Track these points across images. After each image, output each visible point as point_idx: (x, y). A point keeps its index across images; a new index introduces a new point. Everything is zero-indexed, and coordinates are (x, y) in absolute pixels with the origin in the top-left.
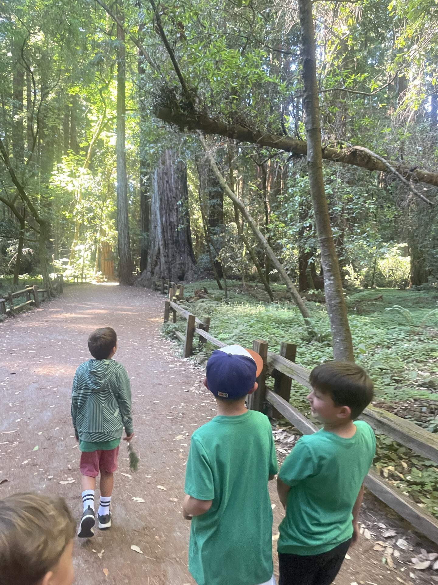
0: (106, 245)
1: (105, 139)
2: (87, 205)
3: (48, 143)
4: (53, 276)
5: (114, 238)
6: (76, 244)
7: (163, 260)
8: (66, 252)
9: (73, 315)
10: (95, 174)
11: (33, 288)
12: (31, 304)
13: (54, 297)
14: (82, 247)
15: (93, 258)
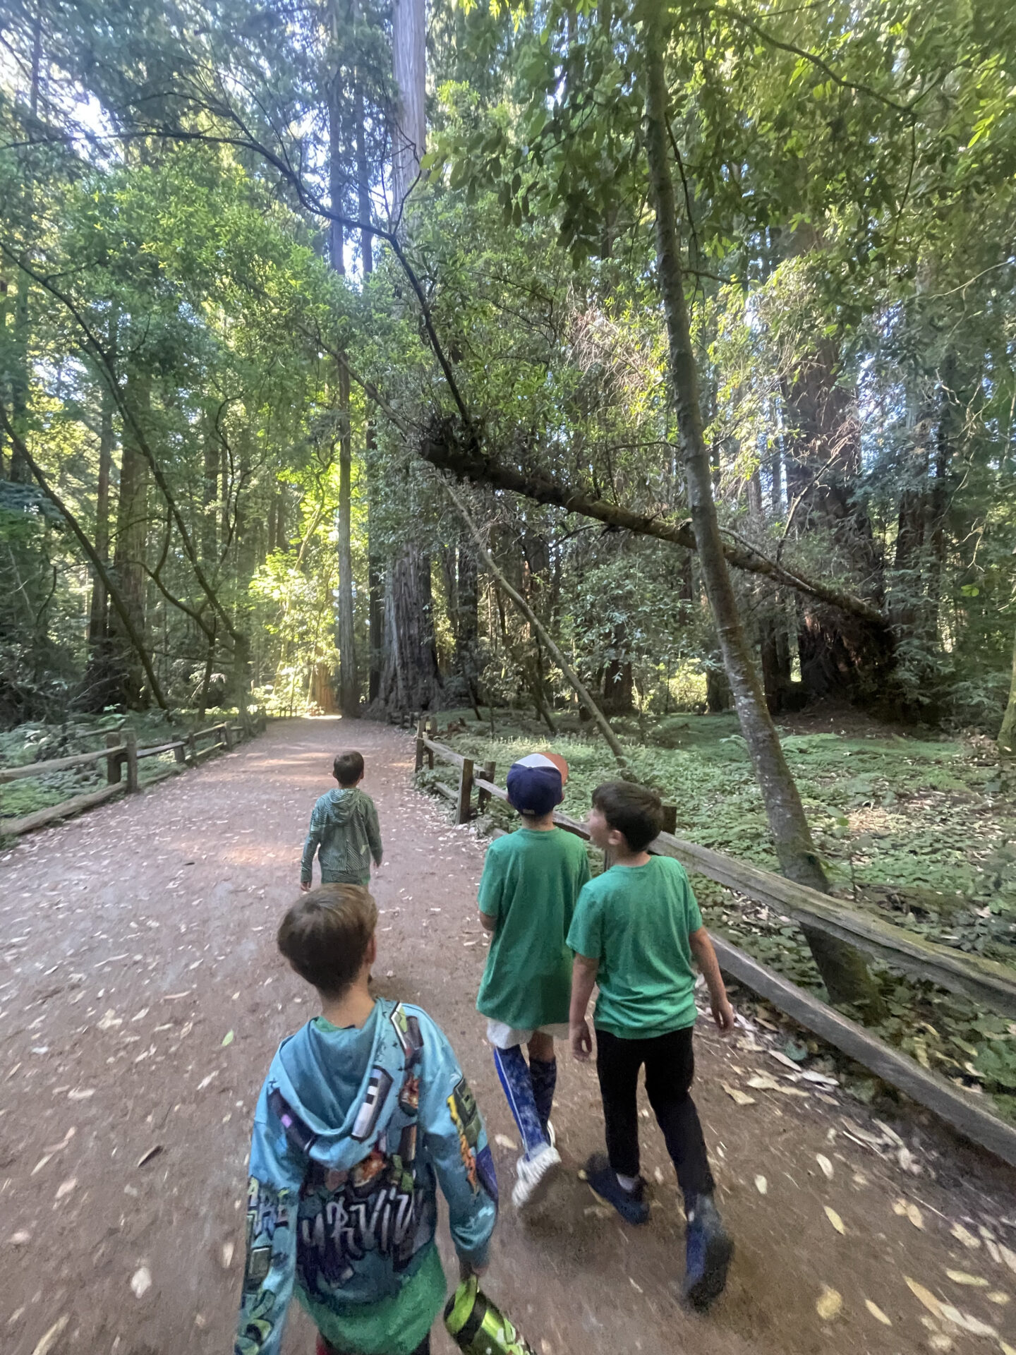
0: (323, 667)
1: (322, 534)
2: (298, 616)
3: (247, 540)
4: (252, 709)
5: (334, 657)
6: (283, 667)
7: (400, 684)
8: (270, 678)
9: (282, 762)
10: (310, 578)
11: (224, 725)
12: (222, 747)
13: (254, 736)
14: (291, 670)
15: (306, 686)
